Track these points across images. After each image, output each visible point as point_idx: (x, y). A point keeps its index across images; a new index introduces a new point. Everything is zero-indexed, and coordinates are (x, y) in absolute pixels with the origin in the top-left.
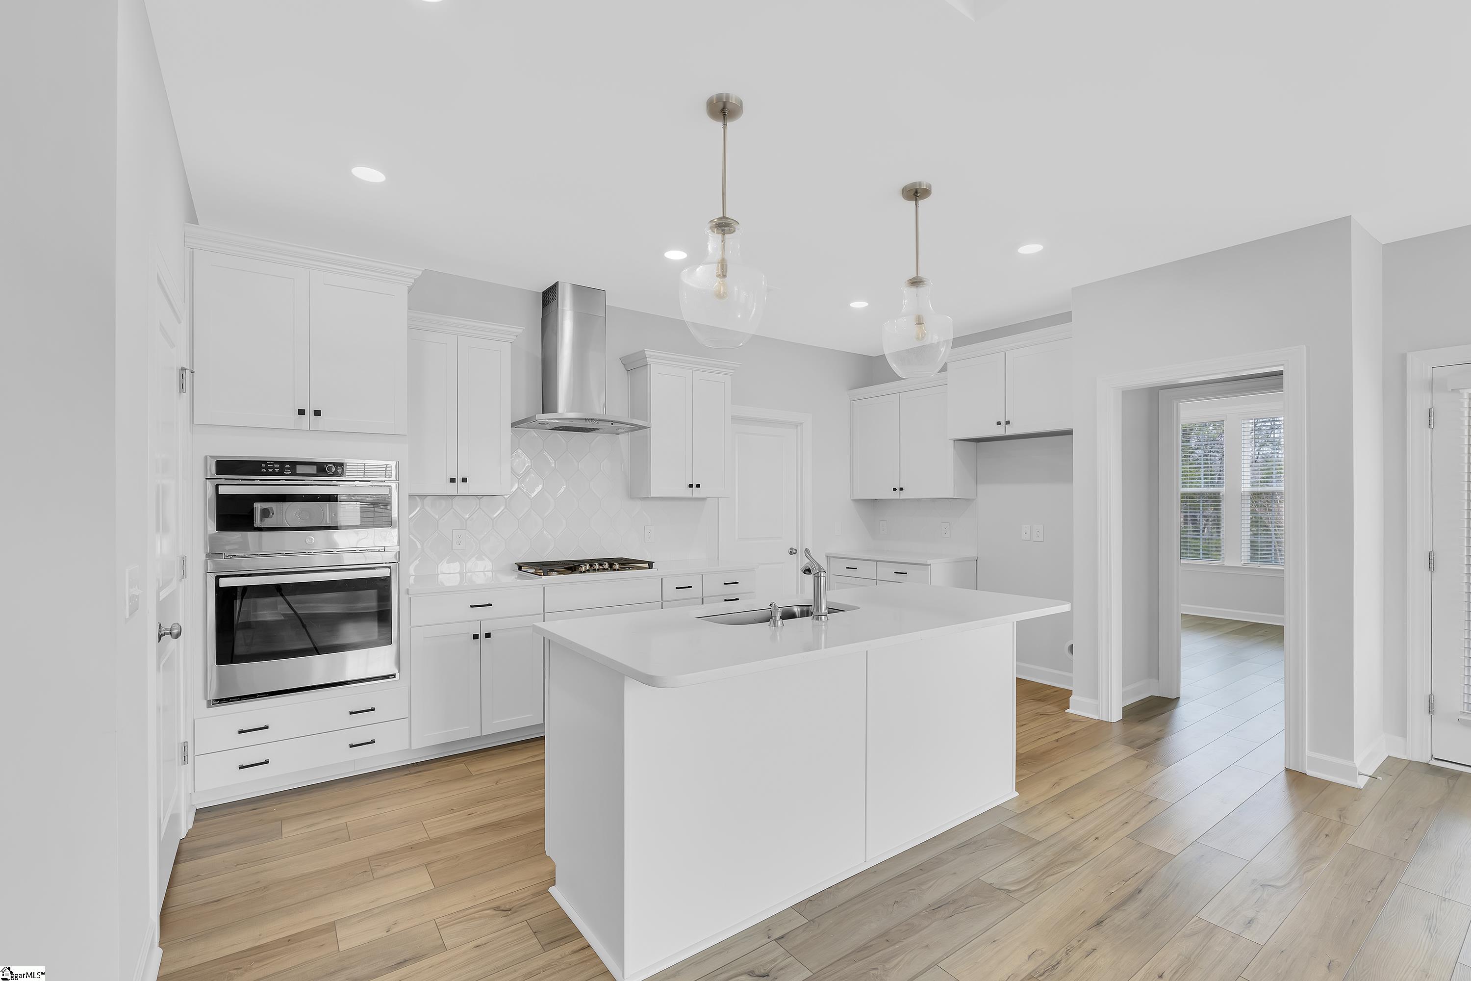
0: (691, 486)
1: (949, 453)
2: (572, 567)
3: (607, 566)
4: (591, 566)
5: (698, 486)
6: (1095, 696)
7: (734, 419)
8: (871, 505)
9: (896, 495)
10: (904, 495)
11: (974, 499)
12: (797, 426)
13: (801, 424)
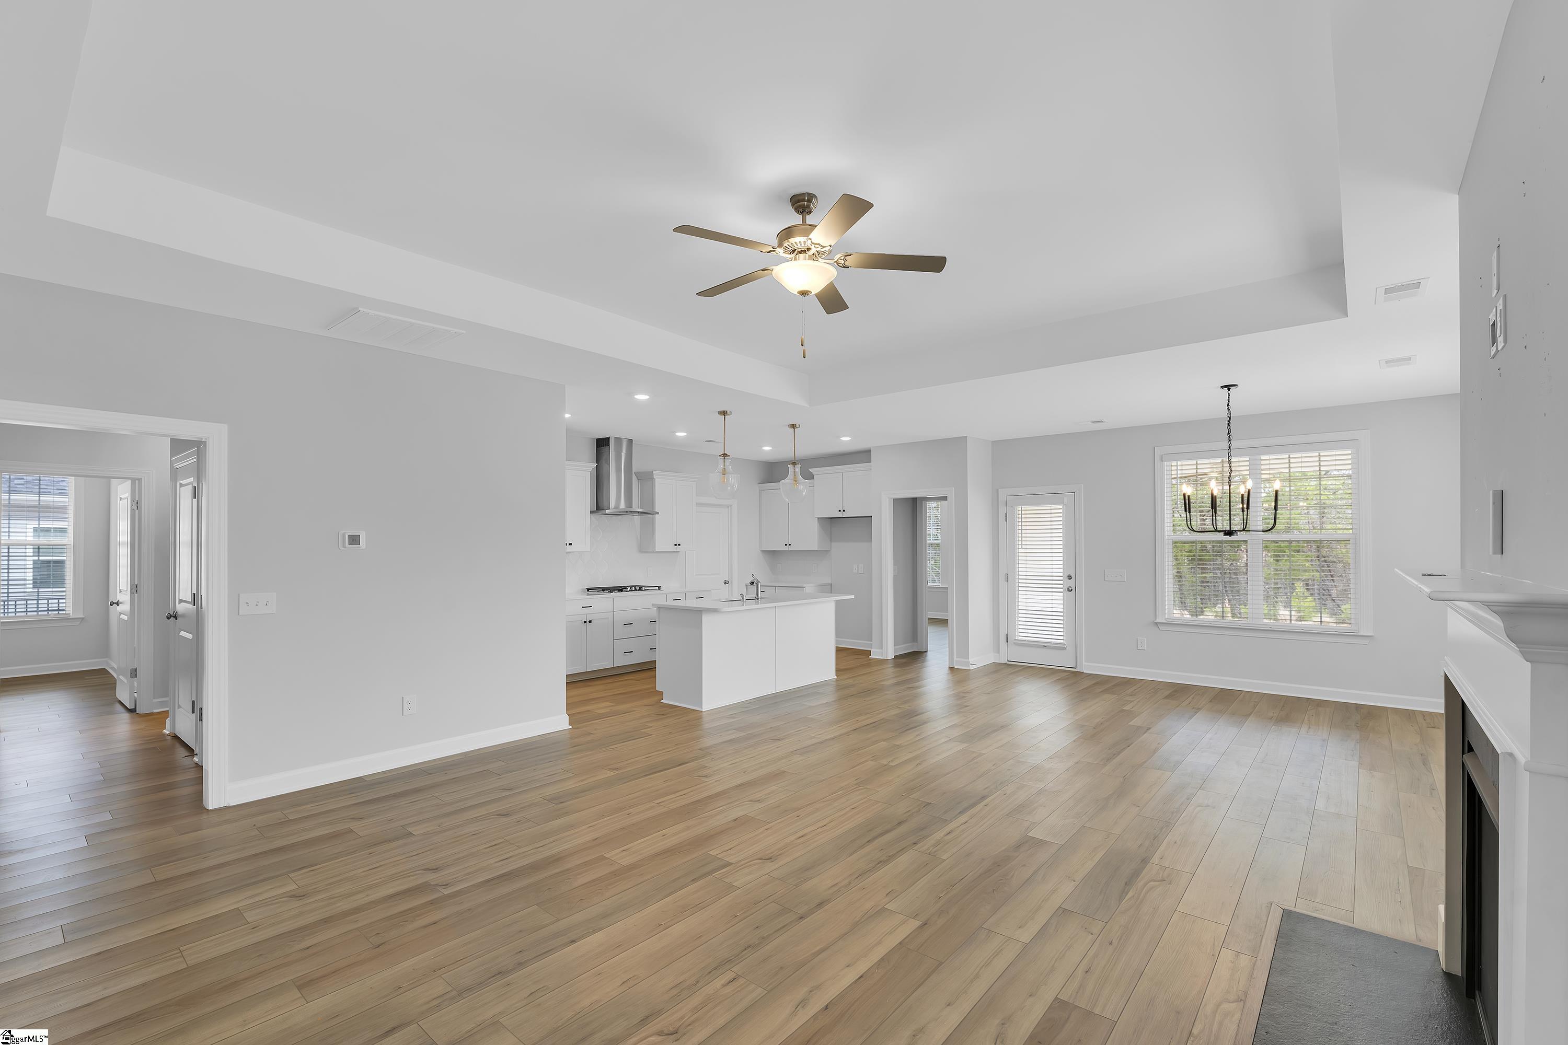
0: (676, 545)
1: (815, 525)
2: (620, 589)
3: (634, 589)
4: (631, 588)
5: (679, 545)
6: (882, 649)
7: (697, 504)
8: (772, 555)
9: (786, 548)
10: (791, 548)
11: (829, 551)
12: (728, 507)
13: (731, 506)
